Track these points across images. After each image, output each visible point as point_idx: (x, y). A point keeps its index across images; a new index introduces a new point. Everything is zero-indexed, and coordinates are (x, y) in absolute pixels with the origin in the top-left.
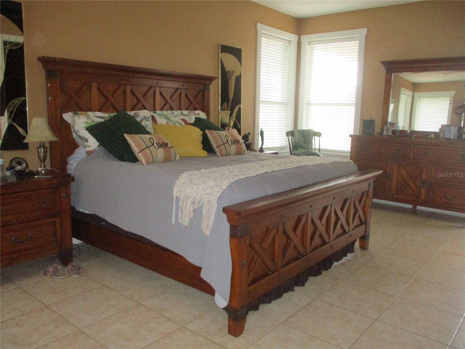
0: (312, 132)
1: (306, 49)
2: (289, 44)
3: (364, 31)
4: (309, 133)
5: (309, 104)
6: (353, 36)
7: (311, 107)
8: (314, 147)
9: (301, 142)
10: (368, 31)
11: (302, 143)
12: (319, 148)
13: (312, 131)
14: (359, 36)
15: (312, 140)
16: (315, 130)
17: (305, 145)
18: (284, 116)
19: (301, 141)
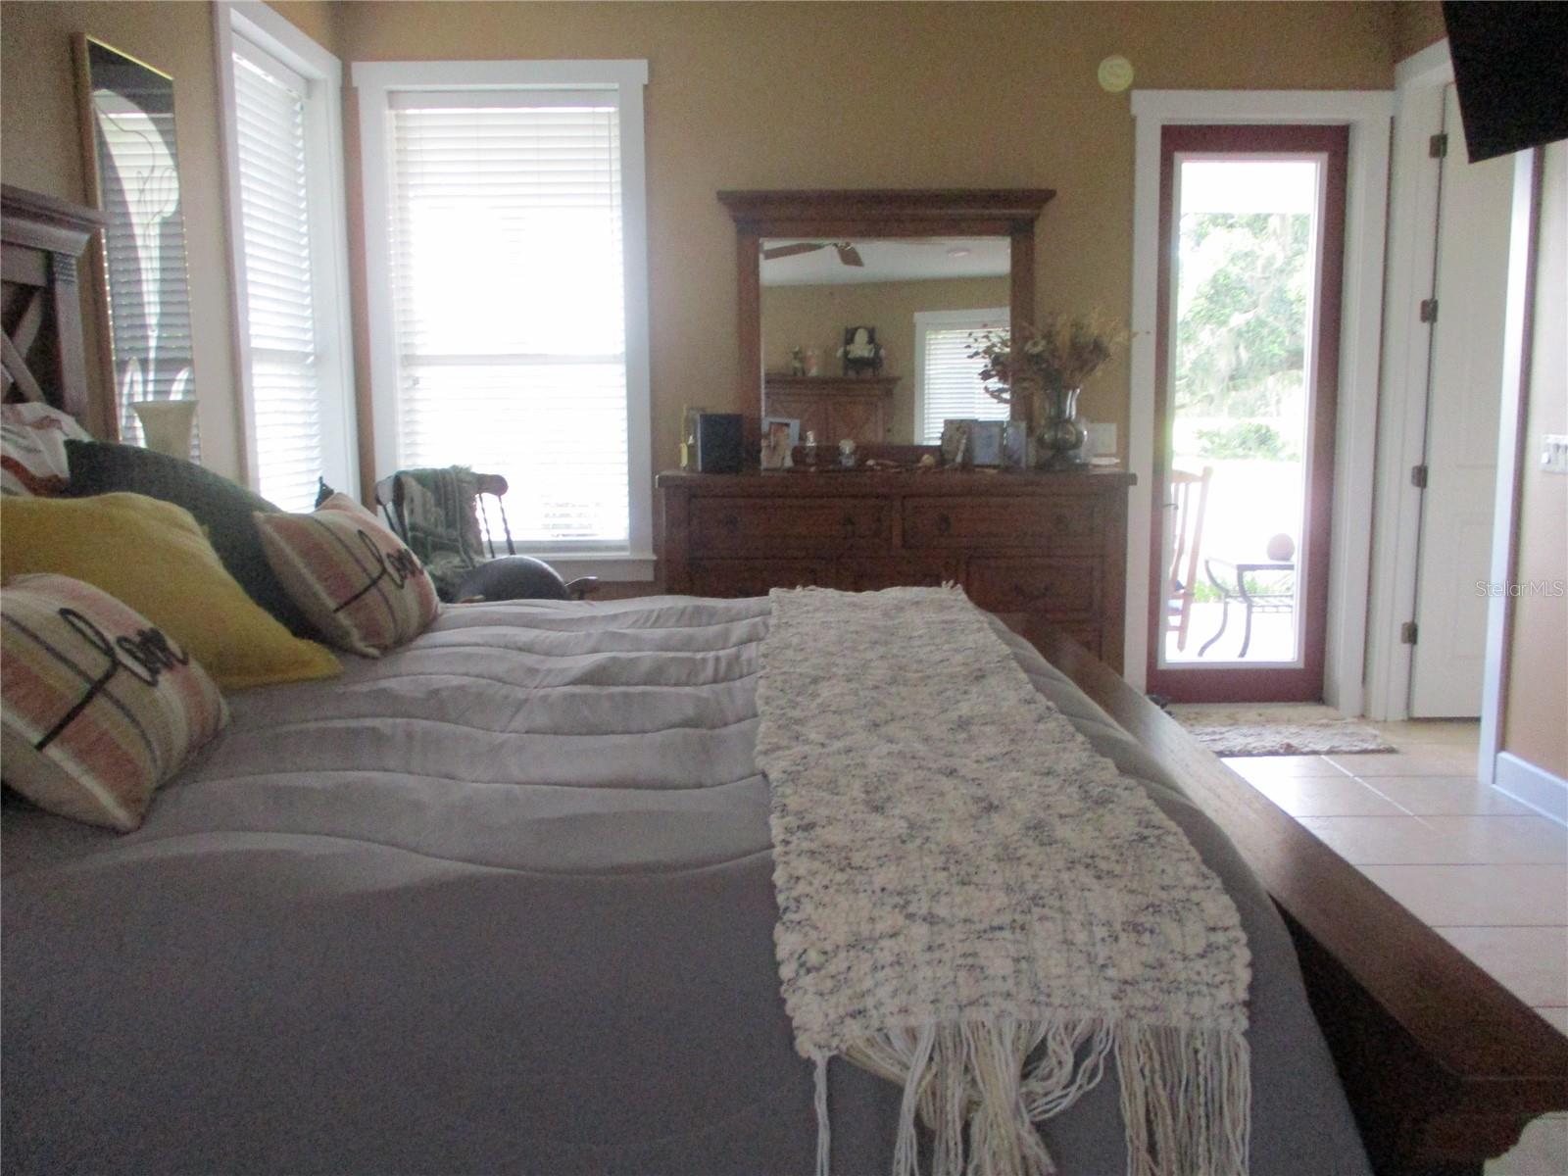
0: (468, 479)
1: (382, 123)
2: (309, 95)
3: (638, 70)
4: (461, 481)
5: (409, 360)
6: (580, 86)
7: (420, 372)
8: (484, 537)
9: (436, 526)
10: (652, 71)
11: (441, 530)
12: (509, 542)
13: (467, 471)
14: (616, 86)
15: (473, 509)
16: (478, 470)
17: (455, 534)
18: (313, 413)
19: (436, 519)
